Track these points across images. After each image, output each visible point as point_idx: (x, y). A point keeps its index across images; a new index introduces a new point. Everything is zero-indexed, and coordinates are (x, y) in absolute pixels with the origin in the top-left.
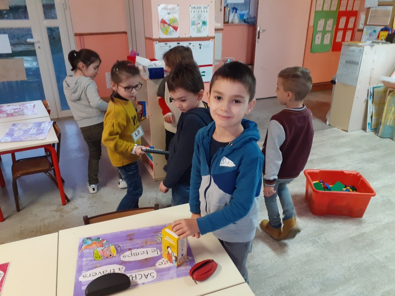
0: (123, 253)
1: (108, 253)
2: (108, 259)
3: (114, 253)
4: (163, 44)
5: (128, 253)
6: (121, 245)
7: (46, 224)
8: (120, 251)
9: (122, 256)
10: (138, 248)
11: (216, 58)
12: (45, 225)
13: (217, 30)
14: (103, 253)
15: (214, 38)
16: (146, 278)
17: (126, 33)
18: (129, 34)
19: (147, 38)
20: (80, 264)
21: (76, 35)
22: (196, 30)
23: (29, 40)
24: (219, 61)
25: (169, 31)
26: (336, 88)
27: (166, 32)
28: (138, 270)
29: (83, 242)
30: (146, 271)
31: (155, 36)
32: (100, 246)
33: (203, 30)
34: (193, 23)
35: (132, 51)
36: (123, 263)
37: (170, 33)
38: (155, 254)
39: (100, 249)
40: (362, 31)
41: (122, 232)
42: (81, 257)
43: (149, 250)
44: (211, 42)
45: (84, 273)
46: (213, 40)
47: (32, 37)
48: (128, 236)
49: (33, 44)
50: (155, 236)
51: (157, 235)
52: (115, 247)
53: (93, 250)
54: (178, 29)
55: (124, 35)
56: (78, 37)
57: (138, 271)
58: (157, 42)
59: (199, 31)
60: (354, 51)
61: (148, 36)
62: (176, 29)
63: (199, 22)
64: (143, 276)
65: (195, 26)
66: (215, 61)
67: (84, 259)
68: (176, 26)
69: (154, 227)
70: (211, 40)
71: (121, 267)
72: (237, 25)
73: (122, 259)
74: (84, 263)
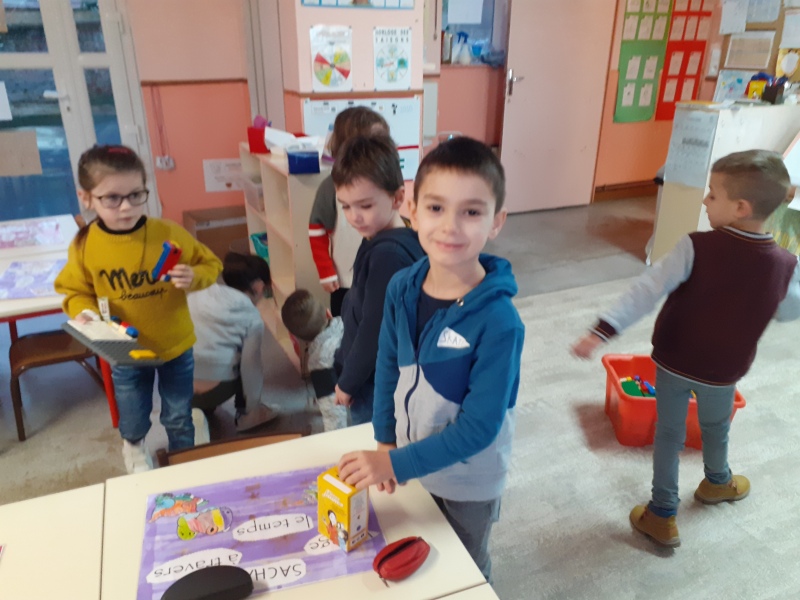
0: (238, 525)
1: (208, 525)
2: (206, 538)
3: (220, 524)
4: (319, 104)
5: (248, 524)
6: (233, 509)
7: (80, 466)
8: (232, 521)
9: (235, 531)
10: (268, 514)
11: (426, 133)
12: (76, 469)
13: (427, 77)
14: (197, 524)
15: (421, 92)
16: (285, 575)
17: (244, 81)
18: (251, 84)
19: (287, 93)
20: (149, 548)
21: (144, 84)
22: (385, 77)
23: (48, 94)
24: (431, 138)
25: (332, 77)
26: (665, 193)
27: (326, 80)
28: (268, 559)
29: (157, 502)
30: (285, 562)
31: (304, 88)
32: (192, 511)
33: (399, 77)
34: (381, 63)
35: (258, 118)
36: (236, 545)
37: (335, 83)
38: (303, 527)
39: (190, 517)
40: (714, 80)
41: (236, 483)
42: (151, 532)
43: (291, 517)
44: (416, 101)
45: (157, 567)
46: (420, 97)
47: (53, 88)
48: (248, 489)
49: (55, 102)
50: (303, 489)
51: (308, 488)
52: (222, 513)
53: (175, 520)
54: (350, 75)
55: (240, 85)
56: (148, 89)
57: (269, 562)
58: (308, 100)
59: (392, 79)
60: (699, 120)
61: (289, 87)
62: (345, 73)
63: (392, 60)
64: (279, 571)
65: (384, 69)
66: (424, 138)
67: (158, 538)
68: (346, 68)
69: (302, 471)
70: (416, 96)
71: (233, 552)
72: (466, 67)
73: (236, 536)
74: (157, 547)
